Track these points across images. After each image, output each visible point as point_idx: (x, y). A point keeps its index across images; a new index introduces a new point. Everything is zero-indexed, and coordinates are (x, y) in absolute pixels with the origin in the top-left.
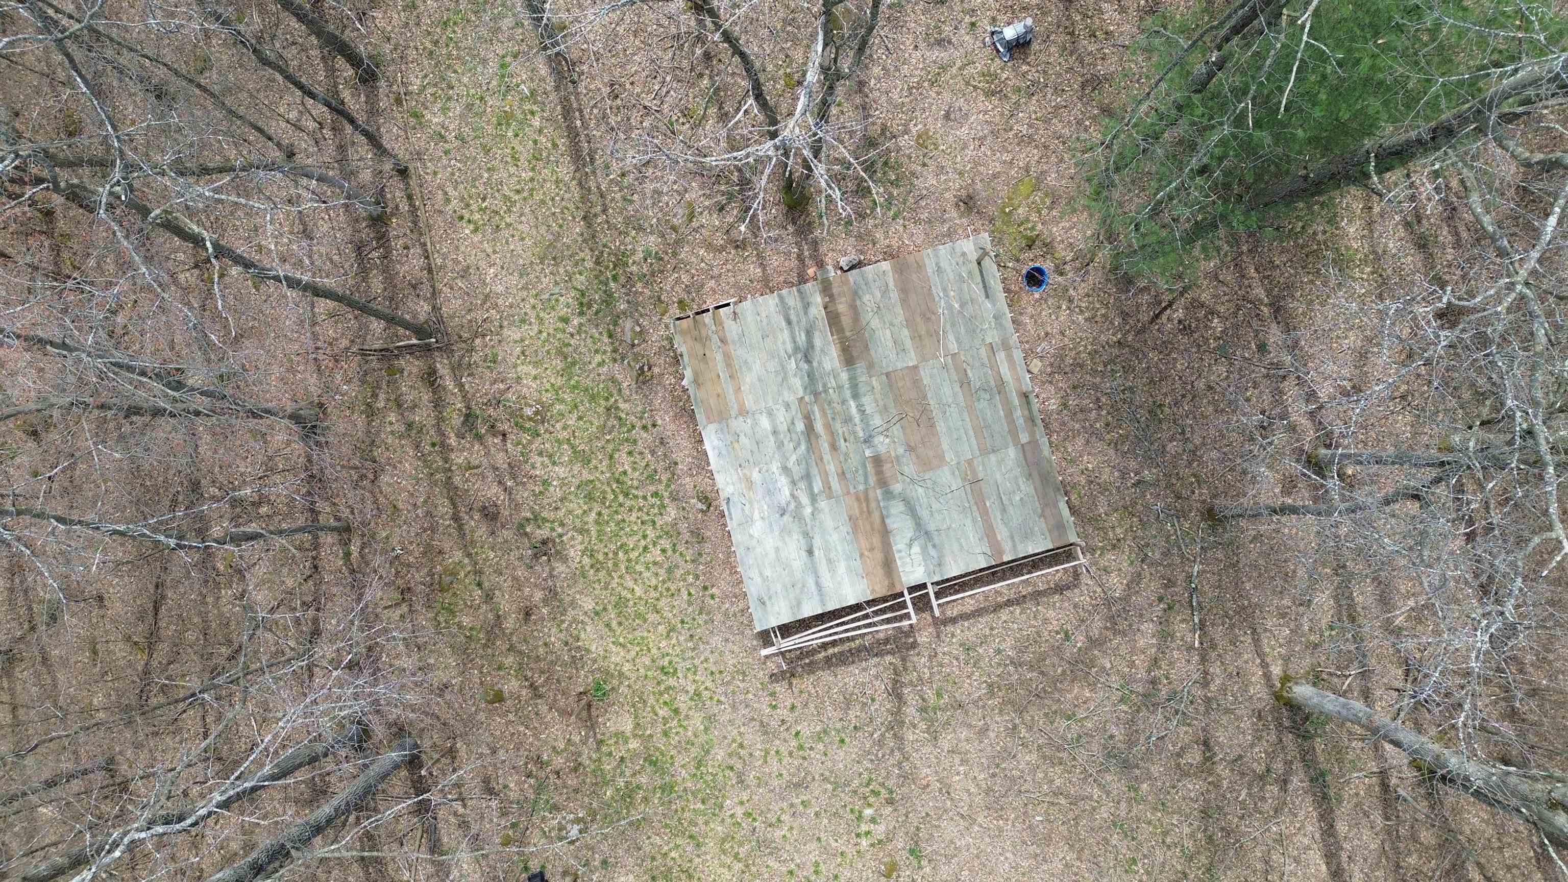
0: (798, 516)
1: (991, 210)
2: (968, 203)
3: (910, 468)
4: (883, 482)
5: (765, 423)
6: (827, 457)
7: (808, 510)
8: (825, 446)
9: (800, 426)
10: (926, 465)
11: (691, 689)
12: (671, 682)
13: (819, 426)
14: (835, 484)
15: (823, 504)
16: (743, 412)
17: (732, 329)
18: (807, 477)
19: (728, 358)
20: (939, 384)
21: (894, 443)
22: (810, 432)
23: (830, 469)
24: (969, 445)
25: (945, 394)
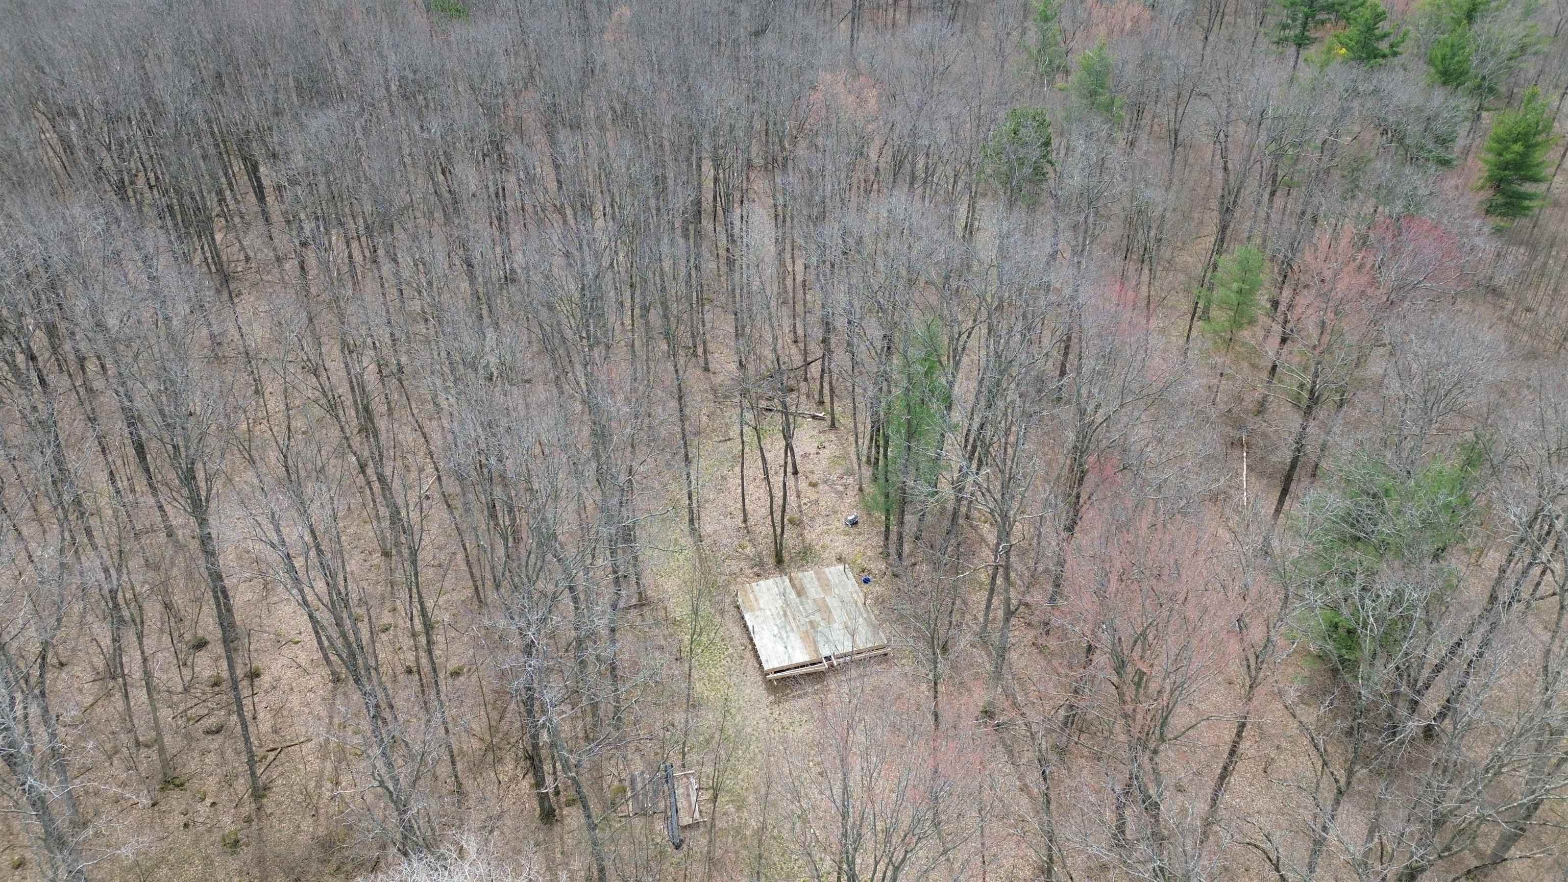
0: (781, 638)
1: (849, 561)
2: (840, 559)
3: (823, 624)
4: (813, 628)
5: (768, 612)
6: (792, 621)
7: (785, 636)
8: (791, 618)
9: (782, 613)
10: (828, 623)
13: (789, 613)
14: (795, 629)
15: (791, 634)
16: (760, 609)
18: (785, 627)
19: (755, 596)
20: (833, 602)
21: (817, 617)
22: (785, 614)
23: (793, 625)
24: (845, 618)
25: (836, 604)
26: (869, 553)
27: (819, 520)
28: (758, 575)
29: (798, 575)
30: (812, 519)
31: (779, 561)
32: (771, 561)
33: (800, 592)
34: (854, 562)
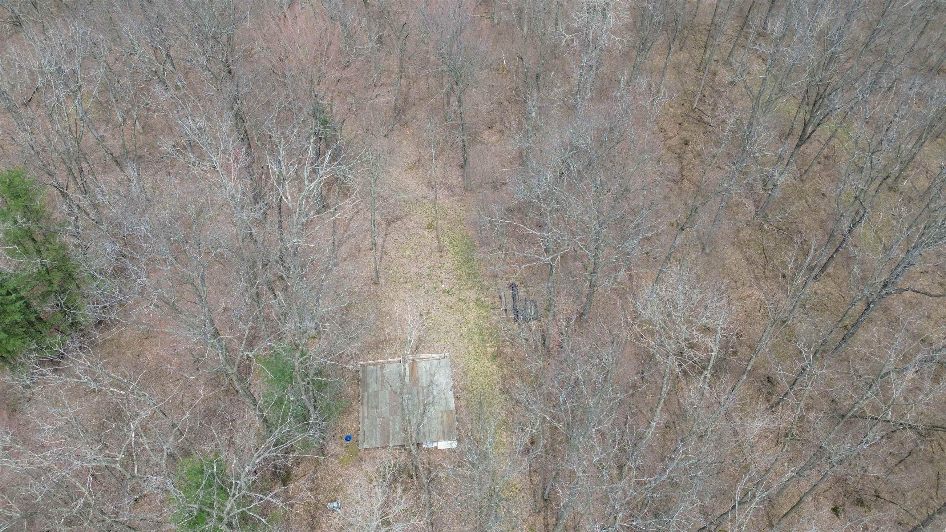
0: (433, 384)
5: (436, 408)
11: (471, 355)
12: (476, 357)
15: (425, 386)
16: (442, 412)
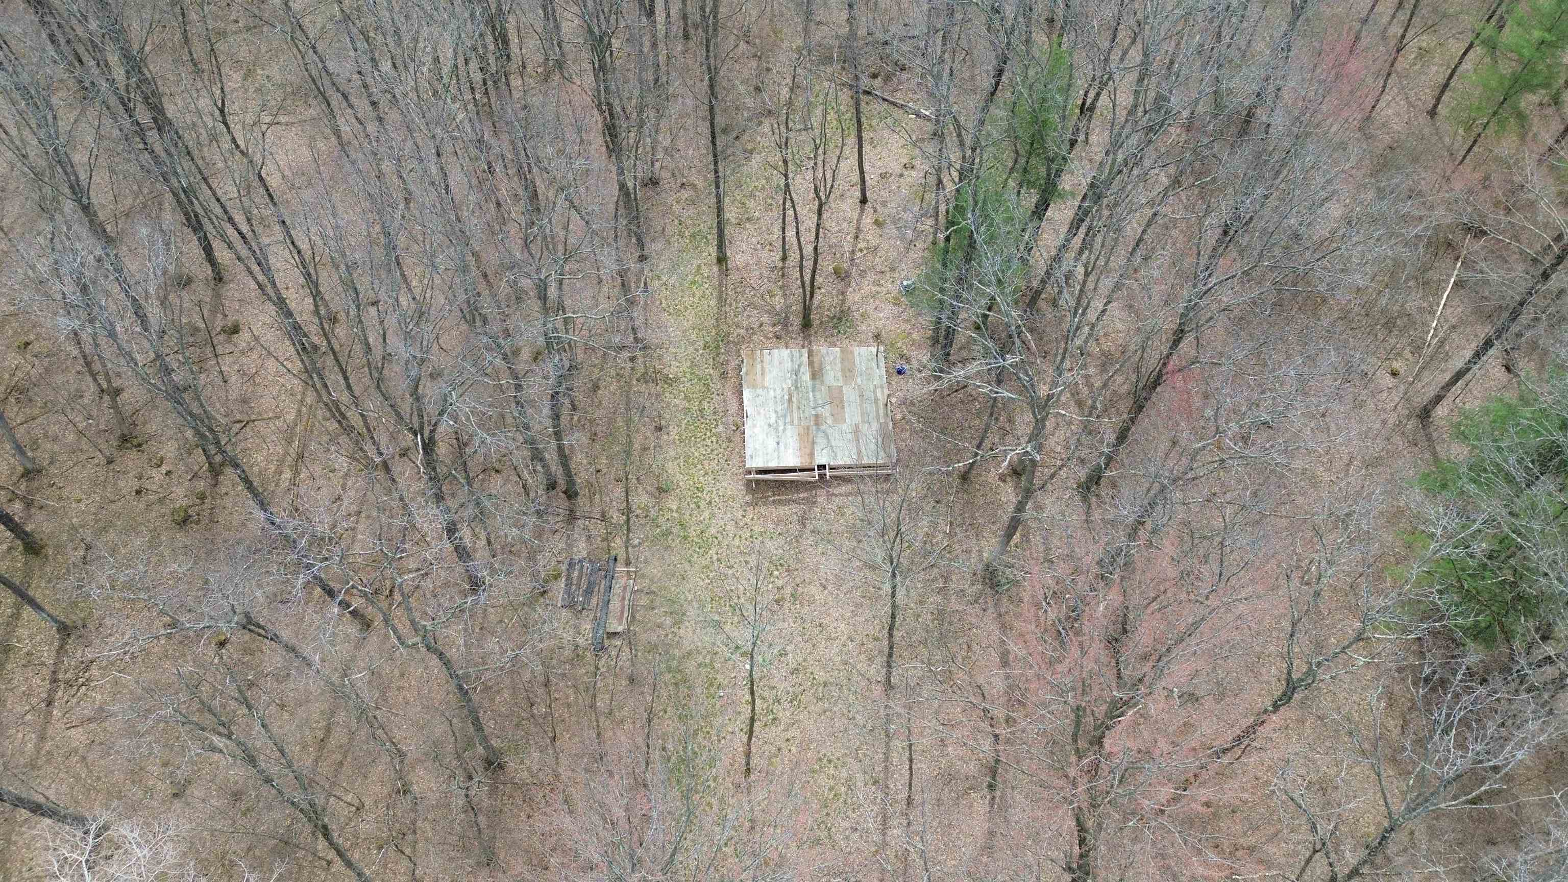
0: (776, 430)
1: (887, 342)
2: (877, 337)
3: (829, 421)
4: (817, 424)
5: (772, 393)
6: (795, 410)
7: (781, 428)
8: (795, 406)
9: (786, 397)
10: (836, 421)
12: (700, 494)
13: (794, 399)
14: (796, 421)
15: (789, 427)
16: (764, 387)
17: (767, 358)
18: (785, 416)
19: (763, 368)
20: (850, 394)
21: (825, 411)
22: (790, 400)
23: (795, 415)
24: (857, 419)
25: (852, 398)
26: (915, 336)
27: (871, 277)
28: (778, 337)
29: (821, 348)
30: (862, 274)
31: (806, 324)
32: (796, 321)
33: (816, 374)
34: (893, 345)
